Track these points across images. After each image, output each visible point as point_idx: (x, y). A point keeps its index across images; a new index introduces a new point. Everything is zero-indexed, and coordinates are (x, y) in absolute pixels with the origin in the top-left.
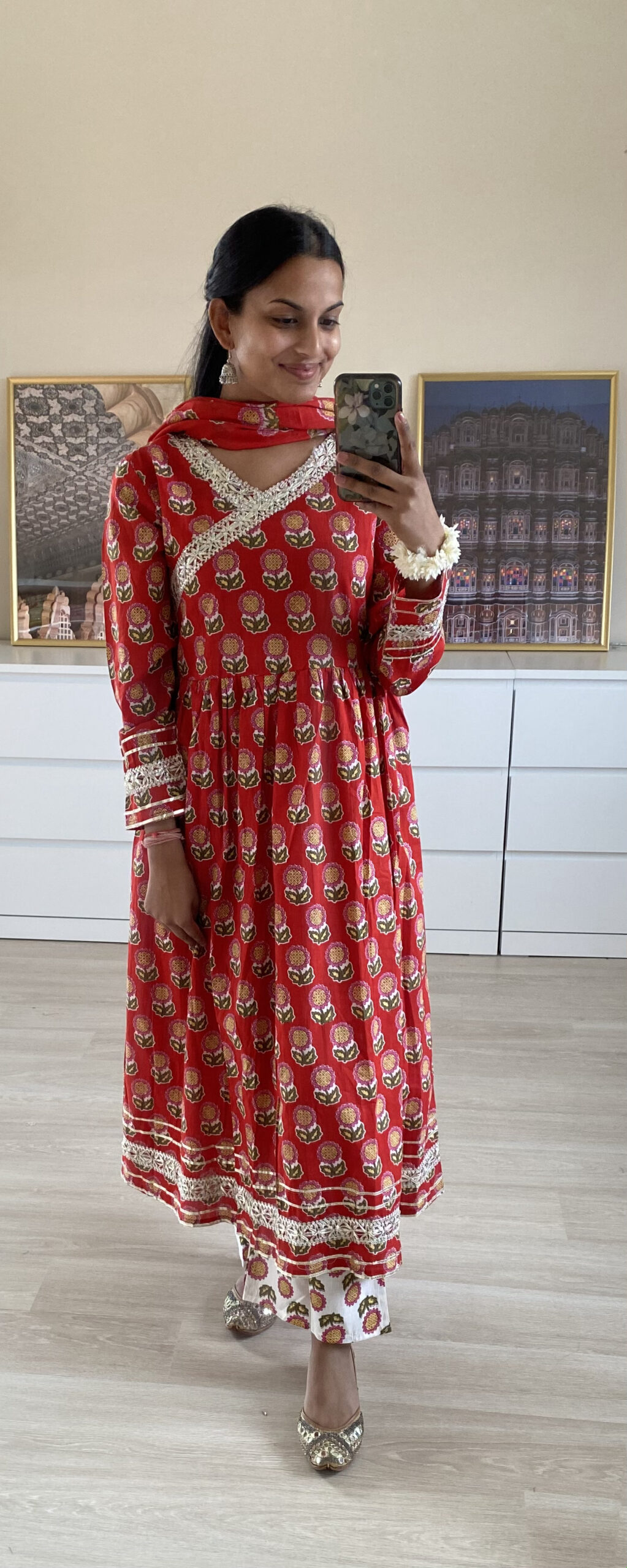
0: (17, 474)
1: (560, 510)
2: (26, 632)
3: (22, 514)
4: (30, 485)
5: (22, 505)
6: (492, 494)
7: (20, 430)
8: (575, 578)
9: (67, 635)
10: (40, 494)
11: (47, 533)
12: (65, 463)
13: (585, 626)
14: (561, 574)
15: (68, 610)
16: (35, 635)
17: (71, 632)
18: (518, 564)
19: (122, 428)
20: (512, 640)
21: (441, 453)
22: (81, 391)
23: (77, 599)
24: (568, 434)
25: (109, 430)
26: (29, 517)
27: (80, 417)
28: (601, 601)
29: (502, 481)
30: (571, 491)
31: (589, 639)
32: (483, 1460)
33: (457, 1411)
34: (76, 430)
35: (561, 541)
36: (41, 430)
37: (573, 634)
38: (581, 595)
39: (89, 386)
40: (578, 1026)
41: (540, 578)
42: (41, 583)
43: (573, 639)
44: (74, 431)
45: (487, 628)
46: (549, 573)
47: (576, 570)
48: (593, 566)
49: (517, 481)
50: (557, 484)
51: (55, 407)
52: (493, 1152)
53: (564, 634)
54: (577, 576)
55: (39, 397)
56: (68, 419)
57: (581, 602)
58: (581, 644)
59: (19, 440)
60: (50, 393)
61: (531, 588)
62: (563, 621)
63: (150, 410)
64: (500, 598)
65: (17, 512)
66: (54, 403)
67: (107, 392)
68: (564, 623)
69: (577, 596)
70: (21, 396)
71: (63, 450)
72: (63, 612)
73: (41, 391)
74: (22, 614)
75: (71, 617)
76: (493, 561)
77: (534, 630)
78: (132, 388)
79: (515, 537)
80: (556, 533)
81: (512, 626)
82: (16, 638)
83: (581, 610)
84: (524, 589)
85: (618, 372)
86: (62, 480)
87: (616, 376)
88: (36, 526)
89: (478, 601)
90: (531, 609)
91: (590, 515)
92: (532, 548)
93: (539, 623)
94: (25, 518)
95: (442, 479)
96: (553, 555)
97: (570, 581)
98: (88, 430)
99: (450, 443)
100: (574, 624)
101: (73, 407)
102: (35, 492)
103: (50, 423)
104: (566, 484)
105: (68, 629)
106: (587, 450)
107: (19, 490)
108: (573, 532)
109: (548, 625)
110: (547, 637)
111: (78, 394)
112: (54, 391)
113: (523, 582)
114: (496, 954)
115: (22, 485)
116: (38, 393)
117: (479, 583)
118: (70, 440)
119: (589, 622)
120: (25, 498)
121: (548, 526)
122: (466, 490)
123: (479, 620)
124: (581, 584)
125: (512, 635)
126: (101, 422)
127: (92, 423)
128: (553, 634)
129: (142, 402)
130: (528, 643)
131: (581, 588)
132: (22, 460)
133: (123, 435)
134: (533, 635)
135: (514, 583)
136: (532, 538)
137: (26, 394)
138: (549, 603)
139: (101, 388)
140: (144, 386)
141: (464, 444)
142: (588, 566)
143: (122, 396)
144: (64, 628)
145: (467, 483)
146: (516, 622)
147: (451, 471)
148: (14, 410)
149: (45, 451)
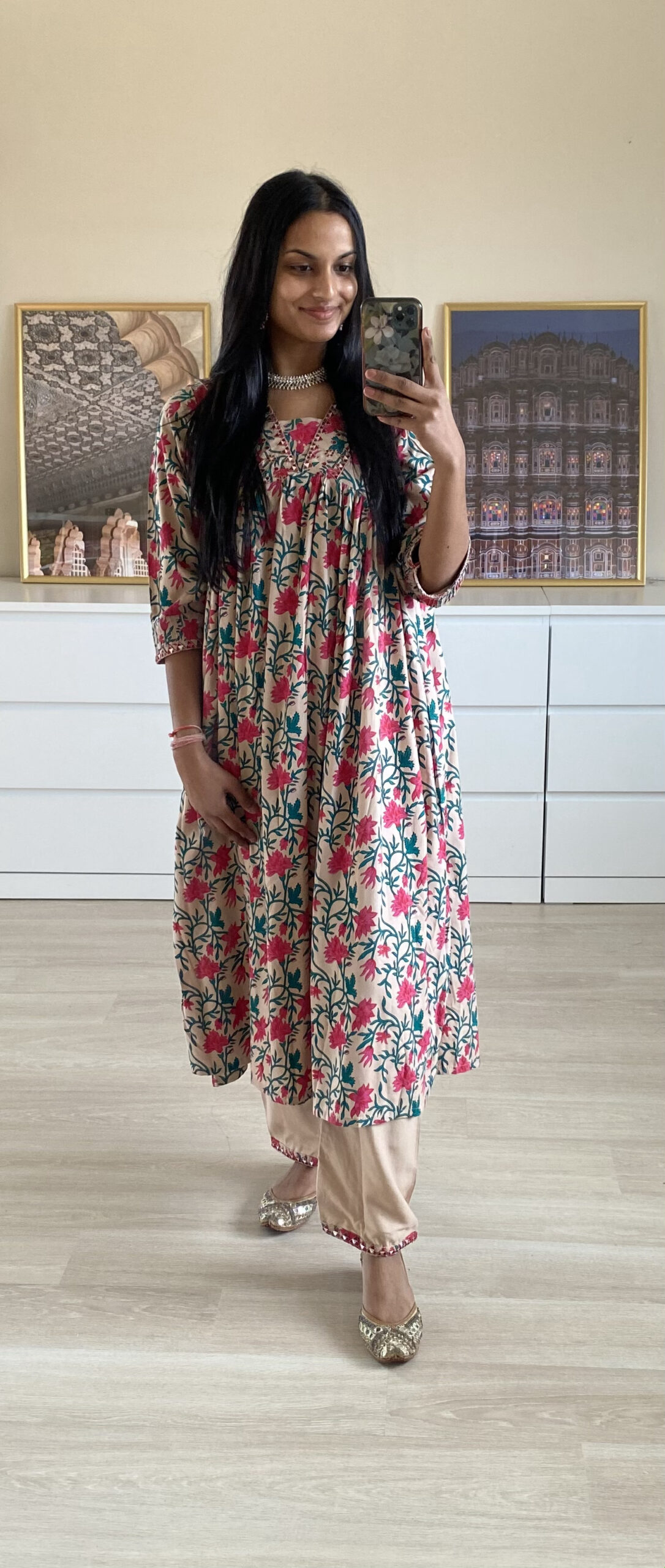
0: (26, 403)
1: (591, 443)
2: (38, 571)
3: (32, 445)
4: (40, 414)
5: (30, 436)
6: (522, 426)
7: (29, 358)
8: (609, 513)
9: (82, 571)
10: (50, 424)
11: (59, 464)
12: (77, 392)
13: (620, 561)
14: (595, 508)
15: (82, 546)
16: (47, 572)
17: (86, 568)
18: (551, 498)
19: (138, 357)
20: (546, 575)
21: (469, 384)
22: (94, 318)
23: (92, 535)
24: (598, 364)
25: (124, 359)
26: (39, 448)
27: (93, 345)
28: (636, 535)
29: (532, 415)
30: (602, 423)
31: (625, 574)
32: (540, 1415)
33: (513, 1367)
34: (89, 358)
35: (594, 473)
36: (51, 357)
37: (609, 569)
38: (615, 529)
39: (103, 313)
40: (624, 973)
41: (574, 512)
42: (52, 517)
43: (609, 574)
44: (86, 359)
45: (520, 563)
46: (582, 506)
47: (609, 503)
48: (627, 499)
49: (547, 412)
50: (588, 416)
51: (67, 335)
52: (541, 1105)
53: (599, 569)
54: (611, 509)
55: (50, 324)
56: (80, 347)
57: (615, 537)
58: (617, 579)
59: (28, 367)
60: (61, 320)
61: (564, 522)
62: (598, 556)
63: (167, 338)
64: (533, 533)
65: (26, 443)
66: (65, 330)
67: (122, 319)
68: (600, 557)
69: (611, 530)
70: (29, 323)
71: (76, 378)
72: (77, 547)
73: (52, 317)
74: (32, 550)
75: (87, 552)
76: (524, 495)
77: (568, 565)
78: (148, 315)
79: (547, 470)
80: (588, 466)
81: (547, 561)
82: (26, 575)
83: (616, 545)
84: (557, 523)
85: (646, 303)
86: (74, 410)
87: (645, 306)
88: (46, 457)
89: (512, 536)
90: (565, 544)
91: (622, 448)
92: (564, 481)
93: (573, 557)
94: (35, 448)
95: (471, 411)
96: (585, 489)
97: (604, 514)
98: (101, 358)
99: (478, 374)
100: (609, 559)
101: (85, 334)
102: (46, 422)
103: (61, 351)
104: (598, 416)
105: (82, 565)
106: (618, 381)
107: (29, 420)
108: (606, 465)
109: (583, 560)
110: (582, 572)
111: (90, 321)
112: (65, 318)
113: (556, 517)
114: (540, 901)
115: (31, 415)
116: (48, 320)
117: (511, 517)
118: (81, 368)
119: (625, 556)
120: (35, 428)
121: (579, 459)
122: (496, 422)
123: (513, 555)
124: (615, 517)
125: (547, 570)
126: (115, 351)
127: (106, 352)
128: (588, 569)
129: (159, 330)
130: (563, 578)
131: (615, 522)
132: (31, 389)
133: (139, 363)
134: (568, 570)
135: (547, 517)
136: (564, 471)
137: (35, 321)
138: (584, 537)
139: (113, 315)
140: (161, 313)
141: (492, 375)
142: (622, 499)
143: (137, 324)
144: (78, 565)
145: (497, 415)
146: (550, 557)
147: (480, 402)
148: (23, 337)
149: (56, 379)
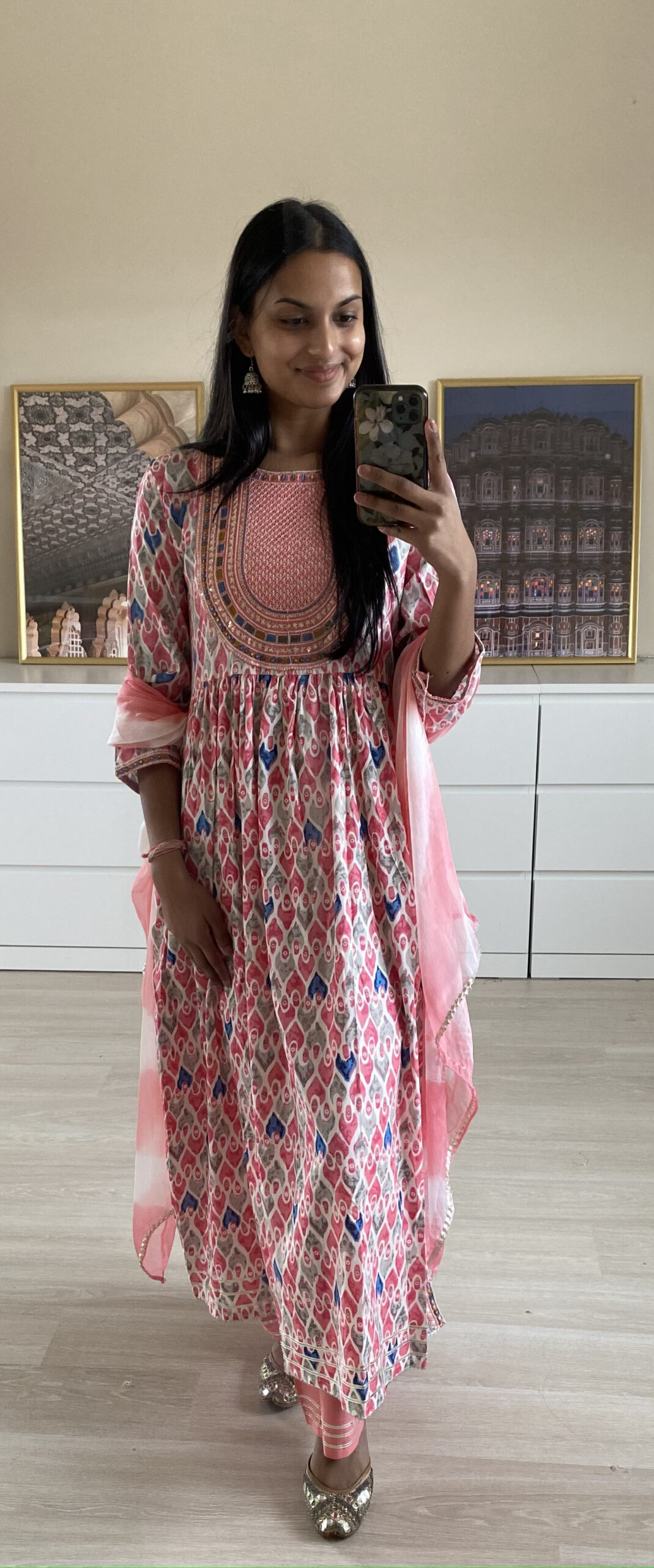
0: (23, 486)
1: (584, 520)
2: (36, 653)
3: (29, 528)
4: (37, 497)
5: (28, 518)
6: (515, 503)
7: (25, 440)
8: (601, 589)
9: (78, 652)
10: (47, 507)
11: (55, 546)
12: (73, 473)
13: (612, 638)
14: (587, 584)
15: (78, 627)
16: (44, 653)
17: (82, 649)
18: (543, 575)
19: (132, 437)
20: (537, 653)
21: (462, 461)
22: (88, 399)
23: (89, 617)
24: (591, 441)
25: (118, 440)
26: (36, 531)
27: (88, 426)
28: (628, 613)
29: (525, 491)
30: (596, 499)
31: (616, 652)
32: (516, 1513)
33: (490, 1462)
34: (84, 439)
35: (587, 550)
36: (47, 439)
37: (600, 646)
38: (607, 606)
39: (97, 394)
40: (612, 1050)
41: (565, 589)
42: (51, 599)
43: (599, 651)
44: (81, 440)
45: (511, 641)
46: (574, 583)
47: (602, 580)
48: (619, 576)
49: (540, 489)
50: (581, 493)
51: (62, 416)
53: (590, 647)
54: (603, 586)
55: (45, 406)
56: (75, 428)
57: (607, 614)
58: (608, 657)
59: (25, 450)
60: (56, 402)
61: (555, 599)
62: (589, 633)
63: (160, 418)
64: (524, 611)
65: (23, 526)
66: (60, 411)
67: (116, 399)
68: (590, 635)
69: (603, 607)
70: (25, 404)
71: (71, 460)
72: (74, 629)
73: (47, 398)
74: (31, 632)
75: (83, 634)
76: (517, 573)
77: (559, 643)
78: (141, 395)
79: (539, 547)
80: (581, 543)
81: (537, 639)
82: (24, 656)
83: (607, 623)
84: (548, 601)
85: (641, 377)
86: (70, 492)
87: (640, 381)
88: (43, 539)
89: (502, 614)
90: (557, 622)
91: (615, 524)
92: (556, 558)
93: (564, 635)
94: (32, 531)
95: (463, 488)
96: (578, 566)
97: (596, 591)
98: (96, 439)
99: (471, 451)
100: (600, 637)
101: (80, 415)
102: (43, 504)
103: (57, 432)
104: (591, 493)
105: (79, 646)
106: (612, 457)
107: (26, 503)
108: (598, 541)
109: (574, 638)
110: (573, 649)
111: (84, 402)
112: (60, 399)
113: (548, 594)
115: (28, 498)
116: (43, 401)
117: (503, 595)
118: (77, 449)
119: (616, 634)
120: (32, 511)
121: (572, 537)
122: (488, 500)
123: (504, 633)
124: (607, 594)
125: (537, 648)
126: (110, 432)
127: (100, 432)
128: (579, 647)
129: (152, 410)
130: (555, 656)
131: (607, 599)
132: (29, 472)
133: (133, 444)
134: (559, 648)
135: (539, 595)
136: (556, 548)
137: (31, 402)
138: (575, 615)
139: (109, 395)
140: (154, 393)
141: (485, 452)
142: (614, 576)
143: (131, 404)
144: (75, 646)
145: (489, 492)
146: (541, 635)
147: (472, 480)
148: (19, 419)
149: (51, 461)
